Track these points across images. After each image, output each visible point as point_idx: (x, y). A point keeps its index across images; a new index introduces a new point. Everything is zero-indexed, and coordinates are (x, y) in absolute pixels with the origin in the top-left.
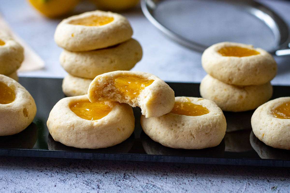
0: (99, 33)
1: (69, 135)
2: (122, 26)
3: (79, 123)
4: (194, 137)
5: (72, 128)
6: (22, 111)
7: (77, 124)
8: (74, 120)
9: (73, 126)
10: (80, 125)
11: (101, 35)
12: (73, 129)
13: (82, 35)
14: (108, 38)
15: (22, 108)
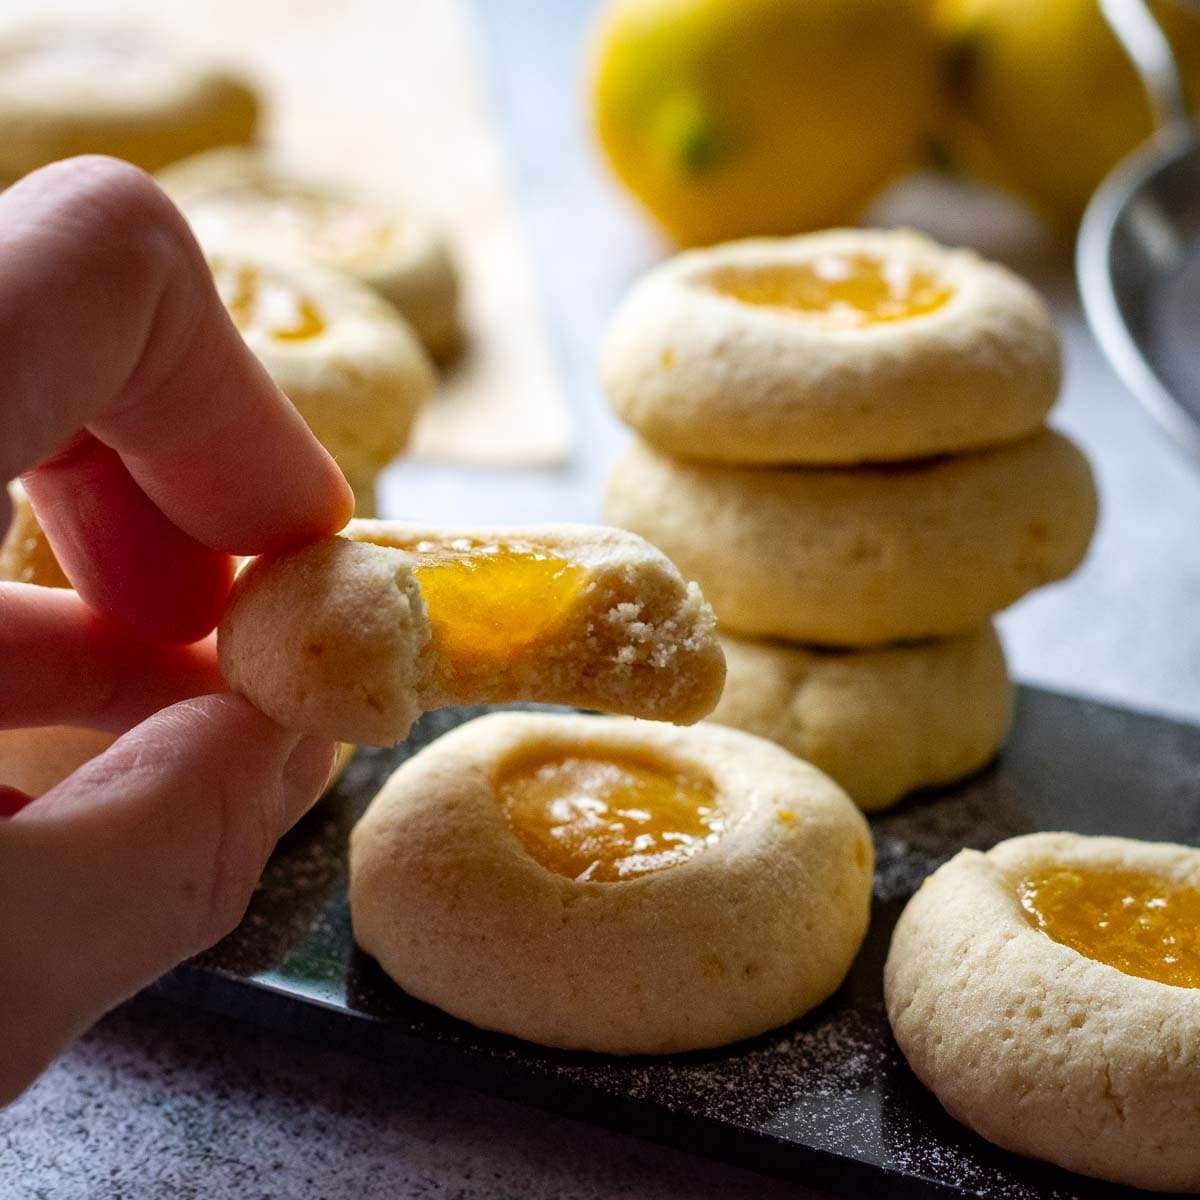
0: (816, 372)
2: (974, 350)
4: (1120, 1112)
11: (823, 386)
13: (720, 367)
14: (865, 409)
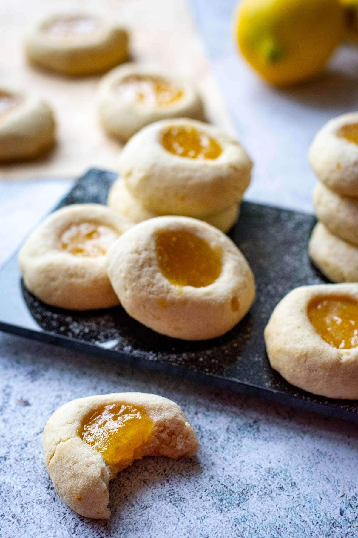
1: (297, 370)
3: (316, 353)
5: (303, 360)
6: (229, 302)
7: (313, 354)
8: (309, 345)
9: (306, 355)
10: (317, 356)
12: (305, 361)
13: (356, 169)
15: (231, 297)
